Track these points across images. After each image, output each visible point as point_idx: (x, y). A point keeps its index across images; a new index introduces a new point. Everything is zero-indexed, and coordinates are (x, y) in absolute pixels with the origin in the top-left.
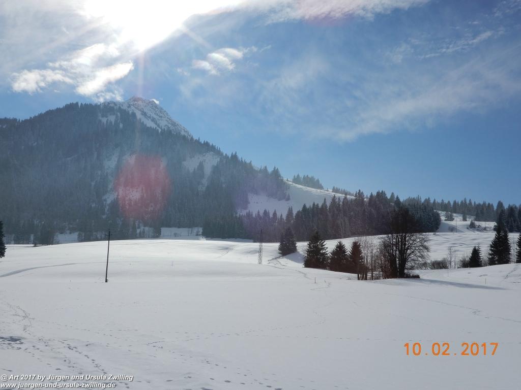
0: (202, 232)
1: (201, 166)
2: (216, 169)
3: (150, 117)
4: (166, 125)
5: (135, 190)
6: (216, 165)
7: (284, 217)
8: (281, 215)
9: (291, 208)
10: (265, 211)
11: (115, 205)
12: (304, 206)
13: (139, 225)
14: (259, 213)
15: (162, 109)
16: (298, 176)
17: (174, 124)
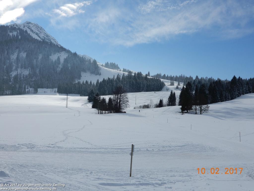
0: (57, 91)
1: (59, 59)
2: (66, 60)
3: (35, 33)
4: (43, 37)
5: (26, 70)
6: (66, 58)
7: (95, 84)
8: (94, 83)
9: (98, 80)
10: (86, 81)
11: (16, 77)
12: (104, 79)
13: (28, 87)
14: (83, 82)
15: (42, 28)
16: (108, 63)
17: (47, 36)
